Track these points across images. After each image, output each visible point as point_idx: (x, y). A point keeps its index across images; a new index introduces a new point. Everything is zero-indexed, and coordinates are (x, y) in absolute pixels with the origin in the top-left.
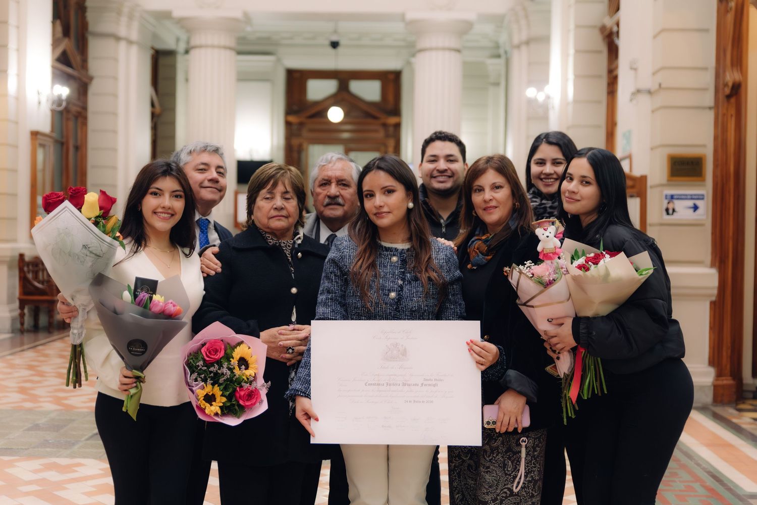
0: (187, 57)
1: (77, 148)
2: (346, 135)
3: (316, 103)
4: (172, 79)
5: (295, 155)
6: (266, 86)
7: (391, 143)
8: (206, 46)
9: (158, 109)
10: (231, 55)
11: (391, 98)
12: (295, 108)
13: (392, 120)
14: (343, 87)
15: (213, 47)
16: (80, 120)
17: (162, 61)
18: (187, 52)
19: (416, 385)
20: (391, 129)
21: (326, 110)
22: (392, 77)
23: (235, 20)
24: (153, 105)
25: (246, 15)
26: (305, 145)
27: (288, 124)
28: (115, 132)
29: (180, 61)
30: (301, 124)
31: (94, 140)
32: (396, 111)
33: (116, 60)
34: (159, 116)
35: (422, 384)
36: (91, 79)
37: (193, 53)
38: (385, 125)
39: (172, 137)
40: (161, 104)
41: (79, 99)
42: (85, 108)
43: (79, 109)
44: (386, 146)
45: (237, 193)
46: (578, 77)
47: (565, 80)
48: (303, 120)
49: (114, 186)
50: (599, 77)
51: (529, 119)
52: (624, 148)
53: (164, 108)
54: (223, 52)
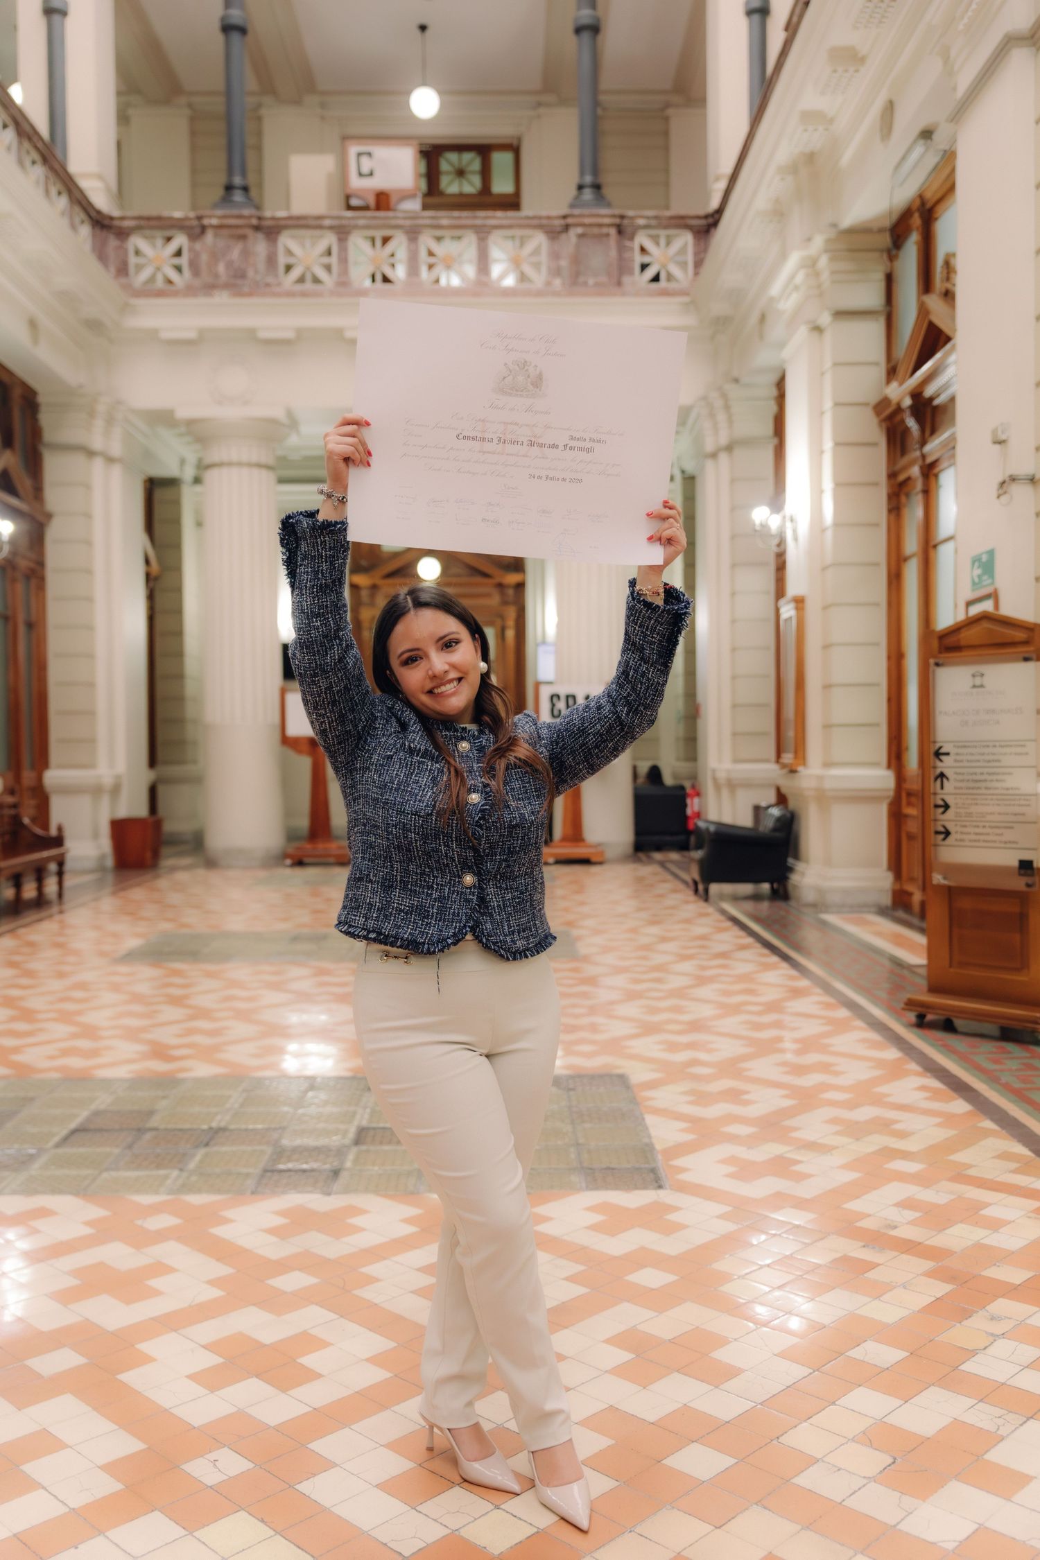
0: (198, 488)
1: (30, 625)
3: (395, 556)
4: (176, 522)
7: (511, 613)
8: (230, 464)
9: (155, 568)
10: (268, 477)
12: (364, 563)
13: (513, 579)
15: (240, 464)
16: (33, 582)
17: (159, 494)
18: (197, 480)
20: (511, 592)
21: (415, 564)
23: (273, 421)
24: (147, 562)
25: (290, 414)
28: (90, 599)
29: (189, 497)
30: (374, 587)
31: (56, 614)
33: (85, 486)
34: (156, 579)
36: (49, 516)
37: (211, 476)
38: (500, 586)
39: (178, 611)
40: (160, 559)
41: (31, 548)
42: (41, 564)
43: (31, 565)
44: (502, 617)
45: (283, 692)
46: (840, 485)
47: (818, 492)
48: (379, 582)
49: (91, 685)
50: (876, 484)
51: (734, 566)
52: (974, 583)
53: (164, 567)
54: (256, 472)
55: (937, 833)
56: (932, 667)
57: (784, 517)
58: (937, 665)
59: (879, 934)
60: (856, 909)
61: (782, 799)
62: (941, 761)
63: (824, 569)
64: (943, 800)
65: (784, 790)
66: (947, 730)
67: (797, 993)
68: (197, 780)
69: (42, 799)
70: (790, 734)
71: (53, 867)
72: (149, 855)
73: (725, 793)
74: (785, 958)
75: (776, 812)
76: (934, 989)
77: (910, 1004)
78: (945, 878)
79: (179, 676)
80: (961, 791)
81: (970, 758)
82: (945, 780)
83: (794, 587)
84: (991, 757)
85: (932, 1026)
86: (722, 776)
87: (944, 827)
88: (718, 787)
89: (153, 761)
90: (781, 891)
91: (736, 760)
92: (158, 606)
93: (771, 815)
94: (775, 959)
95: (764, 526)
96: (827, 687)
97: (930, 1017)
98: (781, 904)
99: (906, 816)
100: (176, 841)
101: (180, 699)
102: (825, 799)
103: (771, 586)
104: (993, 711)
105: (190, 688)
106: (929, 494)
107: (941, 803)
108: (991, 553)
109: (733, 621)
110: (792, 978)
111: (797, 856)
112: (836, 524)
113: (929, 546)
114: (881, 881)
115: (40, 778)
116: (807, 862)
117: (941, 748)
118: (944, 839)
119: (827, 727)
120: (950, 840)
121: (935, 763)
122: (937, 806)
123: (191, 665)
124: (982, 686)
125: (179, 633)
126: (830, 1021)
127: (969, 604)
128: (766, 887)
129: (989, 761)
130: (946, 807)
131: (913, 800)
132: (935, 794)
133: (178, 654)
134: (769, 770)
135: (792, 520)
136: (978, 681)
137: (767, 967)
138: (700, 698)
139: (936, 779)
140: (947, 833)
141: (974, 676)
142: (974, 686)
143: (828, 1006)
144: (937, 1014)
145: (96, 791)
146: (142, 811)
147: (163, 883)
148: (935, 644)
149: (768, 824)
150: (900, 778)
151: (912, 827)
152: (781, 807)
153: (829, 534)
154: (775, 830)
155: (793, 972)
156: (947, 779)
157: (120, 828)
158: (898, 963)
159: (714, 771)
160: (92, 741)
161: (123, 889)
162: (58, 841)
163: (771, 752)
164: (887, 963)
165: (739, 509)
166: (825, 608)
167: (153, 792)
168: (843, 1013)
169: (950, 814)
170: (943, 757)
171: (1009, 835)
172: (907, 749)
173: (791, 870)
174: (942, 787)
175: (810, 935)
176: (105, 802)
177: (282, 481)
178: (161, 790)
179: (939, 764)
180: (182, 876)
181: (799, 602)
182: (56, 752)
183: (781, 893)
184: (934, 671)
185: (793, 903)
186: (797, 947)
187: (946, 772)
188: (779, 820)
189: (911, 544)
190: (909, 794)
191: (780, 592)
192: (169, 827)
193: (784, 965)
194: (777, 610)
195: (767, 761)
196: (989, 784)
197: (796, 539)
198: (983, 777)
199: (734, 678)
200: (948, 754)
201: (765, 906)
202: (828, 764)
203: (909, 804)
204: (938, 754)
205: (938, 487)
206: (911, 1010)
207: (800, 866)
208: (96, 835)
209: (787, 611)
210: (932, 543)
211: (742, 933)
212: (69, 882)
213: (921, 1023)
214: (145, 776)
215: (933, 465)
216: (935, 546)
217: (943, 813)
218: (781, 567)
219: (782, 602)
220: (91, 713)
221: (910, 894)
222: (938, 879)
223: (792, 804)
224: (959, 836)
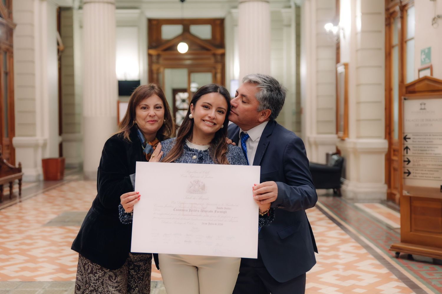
0: (81, 11)
1: (6, 74)
2: (188, 62)
3: (168, 41)
4: (71, 26)
5: (155, 76)
6: (134, 30)
7: (219, 67)
9: (62, 47)
10: (112, 8)
11: (218, 36)
12: (154, 44)
13: (220, 51)
14: (186, 30)
15: (99, 2)
16: (8, 54)
17: (63, 14)
18: (80, 8)
19: (211, 211)
20: (219, 57)
21: (176, 45)
22: (218, 22)
24: (58, 44)
26: (162, 69)
27: (150, 56)
28: (33, 62)
29: (77, 15)
30: (158, 56)
31: (18, 68)
32: (222, 45)
33: (32, 12)
34: (62, 51)
35: (215, 211)
36: (15, 25)
37: (87, 7)
38: (215, 55)
39: (72, 66)
40: (64, 43)
41: (7, 39)
42: (11, 46)
43: (7, 47)
44: (215, 68)
45: (118, 103)
46: (364, 14)
47: (354, 17)
48: (160, 52)
49: (34, 100)
50: (379, 13)
51: (318, 47)
52: (422, 62)
53: (66, 47)
54: (106, 6)
55: (405, 173)
56: (403, 100)
57: (339, 28)
58: (405, 99)
59: (380, 213)
60: (370, 200)
61: (338, 152)
62: (407, 141)
63: (357, 51)
64: (408, 159)
65: (339, 148)
66: (409, 128)
67: (344, 241)
68: (81, 140)
69: (12, 150)
70: (342, 123)
71: (17, 181)
72: (59, 174)
73: (314, 147)
74: (339, 224)
75: (335, 157)
76: (403, 241)
77: (393, 248)
78: (408, 193)
79: (73, 95)
80: (415, 155)
81: (419, 140)
82: (408, 150)
83: (345, 58)
84: (428, 140)
85: (403, 257)
86: (312, 140)
87: (408, 170)
88: (310, 145)
89: (61, 132)
90: (338, 192)
91: (319, 133)
92: (63, 63)
93: (333, 159)
94: (334, 225)
95: (331, 32)
96: (358, 103)
97: (401, 254)
98: (337, 198)
99: (393, 160)
100: (71, 167)
101: (72, 105)
102: (357, 152)
103: (334, 57)
104: (430, 120)
105: (77, 100)
106: (403, 19)
107: (406, 160)
108: (429, 49)
109: (317, 72)
110: (342, 234)
111: (345, 177)
112: (363, 31)
113: (403, 41)
114: (382, 188)
115: (11, 141)
116: (349, 180)
117: (406, 136)
118: (408, 176)
119: (358, 121)
120: (411, 176)
121: (404, 142)
122: (405, 161)
123: (77, 90)
124: (425, 109)
125: (72, 76)
126: (358, 255)
127: (420, 71)
128: (331, 191)
129: (428, 142)
130: (409, 161)
131: (396, 153)
132: (404, 156)
133: (72, 85)
134: (333, 137)
135: (343, 29)
136: (423, 107)
137: (331, 229)
138: (303, 105)
139: (404, 149)
140: (409, 173)
141: (421, 104)
142: (421, 109)
143: (357, 248)
144: (404, 252)
145: (36, 146)
146: (55, 154)
147: (65, 188)
148: (404, 90)
149: (332, 163)
150: (390, 144)
151: (395, 165)
152: (338, 155)
153: (359, 36)
154: (335, 165)
155: (342, 232)
156: (409, 149)
157: (46, 163)
158: (389, 227)
159: (309, 138)
160: (34, 125)
161: (47, 191)
162: (19, 170)
163: (334, 130)
164: (385, 228)
165: (320, 22)
166: (357, 68)
167: (61, 146)
168: (364, 251)
169: (411, 165)
170: (407, 140)
171: (436, 175)
172: (393, 131)
173: (342, 183)
174: (407, 153)
175: (351, 213)
176: (40, 151)
177: (118, 8)
178: (64, 145)
179: (406, 143)
180: (73, 184)
181: (346, 65)
182: (18, 129)
183: (338, 194)
184: (403, 102)
185: (343, 198)
186: (345, 220)
187: (409, 146)
188: (337, 161)
189: (396, 40)
190: (394, 151)
191: (338, 61)
192: (68, 161)
193: (339, 228)
194: (336, 68)
195: (331, 133)
196: (428, 152)
197: (344, 37)
198: (425, 149)
199: (318, 96)
200: (409, 138)
201: (331, 199)
202: (358, 137)
203: (394, 155)
204: (405, 138)
205: (407, 15)
206: (393, 250)
207: (346, 182)
208: (36, 166)
209: (341, 69)
210: (405, 40)
211: (320, 213)
212: (23, 187)
213: (398, 256)
214: (57, 139)
215: (405, 6)
216: (406, 42)
217: (408, 164)
218: (338, 48)
219: (338, 65)
220: (34, 112)
221: (395, 195)
222: (405, 193)
223: (343, 154)
224: (414, 174)
